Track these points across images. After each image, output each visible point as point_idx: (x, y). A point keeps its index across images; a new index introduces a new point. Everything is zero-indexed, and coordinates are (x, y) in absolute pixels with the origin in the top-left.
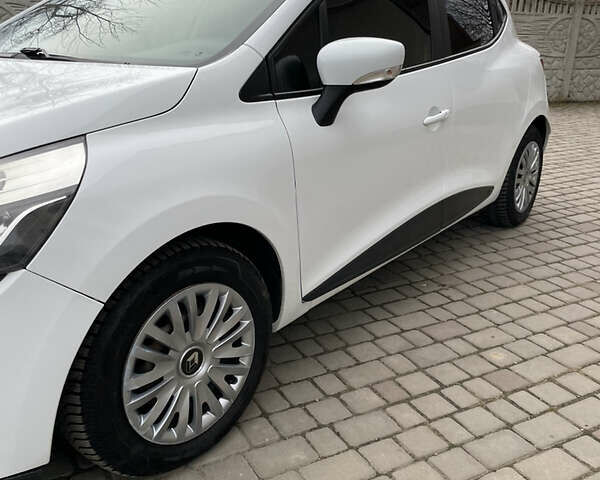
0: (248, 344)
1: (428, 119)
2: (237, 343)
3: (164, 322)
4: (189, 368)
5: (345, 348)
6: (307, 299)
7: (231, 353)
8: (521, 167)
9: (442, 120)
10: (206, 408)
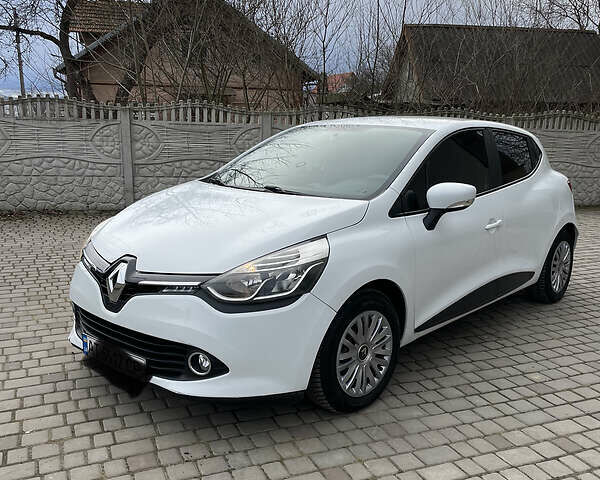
0: (389, 348)
1: (488, 226)
2: (383, 348)
3: (355, 328)
4: (362, 356)
5: (436, 368)
6: (417, 330)
7: (380, 352)
8: (556, 259)
9: (498, 227)
10: (368, 381)
